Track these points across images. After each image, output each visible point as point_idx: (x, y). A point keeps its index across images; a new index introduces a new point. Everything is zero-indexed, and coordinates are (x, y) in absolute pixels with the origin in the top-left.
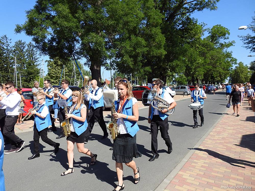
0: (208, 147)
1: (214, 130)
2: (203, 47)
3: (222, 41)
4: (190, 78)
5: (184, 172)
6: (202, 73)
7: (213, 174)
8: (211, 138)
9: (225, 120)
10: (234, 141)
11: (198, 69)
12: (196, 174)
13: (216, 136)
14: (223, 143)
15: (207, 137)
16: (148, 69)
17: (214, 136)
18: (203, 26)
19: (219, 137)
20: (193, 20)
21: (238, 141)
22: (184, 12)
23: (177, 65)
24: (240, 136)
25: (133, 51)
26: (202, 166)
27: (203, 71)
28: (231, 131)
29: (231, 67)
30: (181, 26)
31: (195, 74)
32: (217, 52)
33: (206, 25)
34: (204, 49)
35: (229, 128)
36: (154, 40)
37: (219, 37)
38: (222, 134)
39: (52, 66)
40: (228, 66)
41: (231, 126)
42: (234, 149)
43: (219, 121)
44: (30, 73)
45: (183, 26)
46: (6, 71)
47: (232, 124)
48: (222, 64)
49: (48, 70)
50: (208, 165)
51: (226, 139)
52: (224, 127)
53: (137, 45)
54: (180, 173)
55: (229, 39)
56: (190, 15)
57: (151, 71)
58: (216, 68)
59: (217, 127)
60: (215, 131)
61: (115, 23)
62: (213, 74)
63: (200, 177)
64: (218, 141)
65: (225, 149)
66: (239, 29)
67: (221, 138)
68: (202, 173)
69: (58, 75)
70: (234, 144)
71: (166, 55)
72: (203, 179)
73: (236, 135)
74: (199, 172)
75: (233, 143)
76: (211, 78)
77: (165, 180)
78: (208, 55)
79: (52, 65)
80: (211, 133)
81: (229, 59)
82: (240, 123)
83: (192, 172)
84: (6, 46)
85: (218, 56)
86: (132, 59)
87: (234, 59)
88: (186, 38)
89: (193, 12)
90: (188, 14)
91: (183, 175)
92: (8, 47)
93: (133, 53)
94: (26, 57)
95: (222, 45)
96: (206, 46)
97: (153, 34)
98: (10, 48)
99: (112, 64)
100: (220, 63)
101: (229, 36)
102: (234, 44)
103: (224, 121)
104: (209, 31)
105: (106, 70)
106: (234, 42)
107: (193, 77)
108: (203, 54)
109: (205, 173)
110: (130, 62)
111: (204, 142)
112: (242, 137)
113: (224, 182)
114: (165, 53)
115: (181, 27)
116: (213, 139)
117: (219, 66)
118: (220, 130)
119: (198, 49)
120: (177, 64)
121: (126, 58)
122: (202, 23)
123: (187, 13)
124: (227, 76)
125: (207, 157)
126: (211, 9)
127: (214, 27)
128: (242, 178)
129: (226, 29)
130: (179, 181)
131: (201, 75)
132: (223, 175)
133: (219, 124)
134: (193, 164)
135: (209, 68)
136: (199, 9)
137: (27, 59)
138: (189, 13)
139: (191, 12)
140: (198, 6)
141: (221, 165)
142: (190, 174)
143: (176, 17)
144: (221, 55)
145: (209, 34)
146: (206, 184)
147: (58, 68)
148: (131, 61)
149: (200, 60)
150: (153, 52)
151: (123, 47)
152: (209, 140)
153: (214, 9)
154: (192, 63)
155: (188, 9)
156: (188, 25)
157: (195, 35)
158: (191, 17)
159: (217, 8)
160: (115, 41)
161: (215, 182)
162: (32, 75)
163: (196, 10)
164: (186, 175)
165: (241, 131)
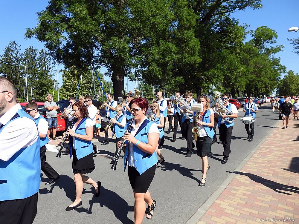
0: (251, 171)
1: (258, 151)
2: (245, 52)
3: (268, 45)
4: (229, 90)
5: (222, 201)
6: (244, 84)
7: (257, 204)
8: (254, 161)
9: (272, 139)
10: (282, 164)
11: (239, 79)
12: (236, 203)
13: (260, 159)
14: (269, 167)
15: (250, 160)
16: (180, 79)
17: (259, 158)
18: (245, 28)
19: (264, 159)
20: (233, 21)
21: (287, 165)
22: (222, 11)
23: (214, 75)
24: (290, 158)
25: (161, 58)
26: (244, 194)
27: (245, 82)
28: (278, 153)
29: (279, 77)
30: (219, 28)
31: (235, 85)
32: (262, 58)
33: (249, 27)
34: (247, 56)
35: (277, 149)
36: (186, 46)
37: (265, 40)
38: (267, 156)
39: (68, 77)
40: (275, 76)
41: (279, 147)
42: (282, 174)
43: (263, 140)
44: (42, 85)
45: (221, 29)
46: (15, 82)
47: (279, 144)
48: (268, 73)
49: (64, 81)
50: (250, 193)
51: (273, 162)
52: (270, 148)
53: (167, 51)
54: (218, 201)
55: (276, 43)
56: (229, 14)
57: (183, 81)
58: (260, 77)
59: (262, 148)
60: (260, 152)
61: (140, 26)
62: (257, 85)
63: (242, 207)
64: (263, 164)
65: (271, 173)
66: (288, 31)
67: (266, 161)
68: (244, 203)
69: (74, 87)
70: (282, 169)
71: (200, 63)
72: (245, 209)
73: (285, 158)
74: (240, 201)
75: (281, 167)
76: (254, 90)
77: (200, 210)
78: (251, 62)
79: (67, 75)
80: (255, 155)
81: (277, 67)
82: (289, 143)
83: (232, 200)
84: (15, 54)
85: (262, 63)
86: (160, 69)
87: (283, 66)
88: (225, 42)
89: (234, 12)
90: (227, 14)
91: (221, 204)
92: (17, 54)
93: (162, 61)
94: (38, 66)
95: (268, 50)
96: (249, 51)
97: (185, 38)
98: (20, 56)
99: (137, 73)
100: (265, 72)
101: (276, 40)
102: (282, 49)
103: (270, 140)
104: (252, 34)
105: (131, 80)
106: (282, 46)
107: (233, 89)
108: (245, 61)
109: (246, 202)
110: (158, 72)
111: (246, 165)
112: (292, 160)
113: (270, 212)
114: (199, 60)
115: (219, 30)
116: (257, 162)
117: (264, 76)
118: (265, 151)
119: (239, 55)
120: (213, 73)
121: (153, 67)
122: (244, 24)
123: (226, 12)
124: (273, 87)
125: (250, 183)
126: (255, 8)
127: (258, 29)
128: (292, 209)
129: (273, 31)
130: (216, 211)
131: (243, 86)
132: (269, 205)
133: (264, 144)
134: (233, 192)
135: (252, 78)
136: (241, 8)
137: (40, 69)
138: (229, 12)
139: (231, 11)
140: (239, 4)
141: (266, 193)
142: (230, 203)
143: (213, 17)
144: (266, 63)
145: (252, 37)
146: (248, 215)
147: (74, 79)
148: (160, 70)
149: (242, 69)
150: (186, 59)
151: (150, 54)
152: (252, 163)
153: (258, 7)
154: (231, 72)
155: (227, 8)
156: (227, 27)
157: (235, 39)
158: (231, 17)
159: (262, 6)
160: (140, 47)
161: (258, 212)
162: (45, 87)
163: (236, 9)
164: (224, 204)
165: (290, 152)
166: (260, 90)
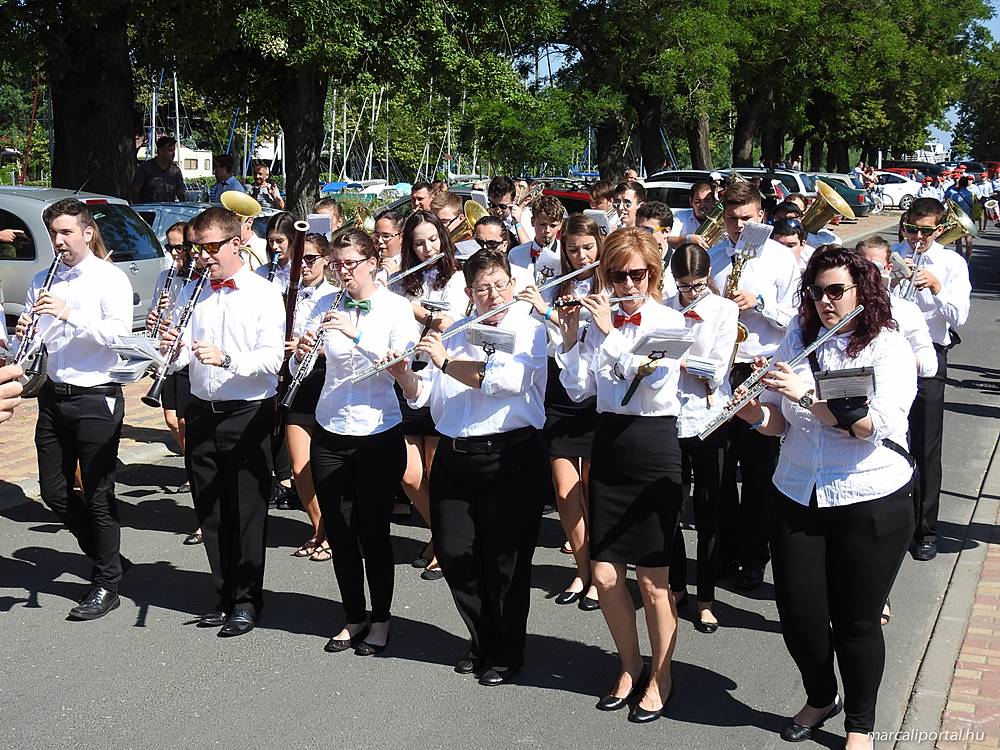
166: (854, 115)
